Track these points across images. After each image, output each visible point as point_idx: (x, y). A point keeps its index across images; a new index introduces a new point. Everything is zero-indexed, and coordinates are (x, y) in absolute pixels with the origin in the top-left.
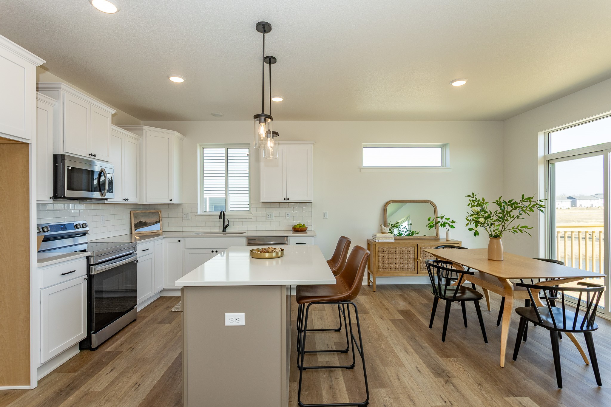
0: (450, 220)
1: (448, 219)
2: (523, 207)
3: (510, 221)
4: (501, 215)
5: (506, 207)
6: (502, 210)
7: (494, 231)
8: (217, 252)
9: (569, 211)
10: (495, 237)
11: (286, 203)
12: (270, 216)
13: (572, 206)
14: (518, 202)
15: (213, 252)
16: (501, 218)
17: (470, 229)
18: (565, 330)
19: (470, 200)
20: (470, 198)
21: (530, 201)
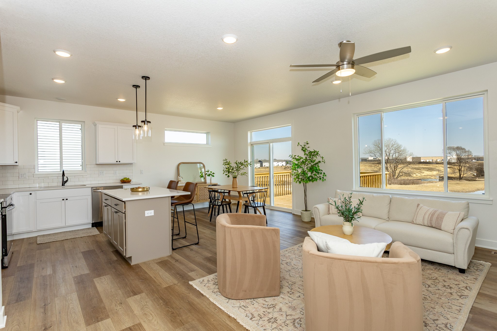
0: (212, 173)
1: (211, 172)
2: (245, 165)
3: (240, 171)
4: (237, 168)
5: (239, 164)
6: (238, 166)
7: (234, 175)
8: (67, 199)
9: (259, 169)
10: (235, 177)
11: (118, 164)
12: (102, 173)
13: (261, 166)
14: (243, 162)
15: (63, 200)
16: (237, 169)
17: (226, 175)
18: (258, 207)
19: (224, 162)
20: (224, 161)
21: (247, 162)
